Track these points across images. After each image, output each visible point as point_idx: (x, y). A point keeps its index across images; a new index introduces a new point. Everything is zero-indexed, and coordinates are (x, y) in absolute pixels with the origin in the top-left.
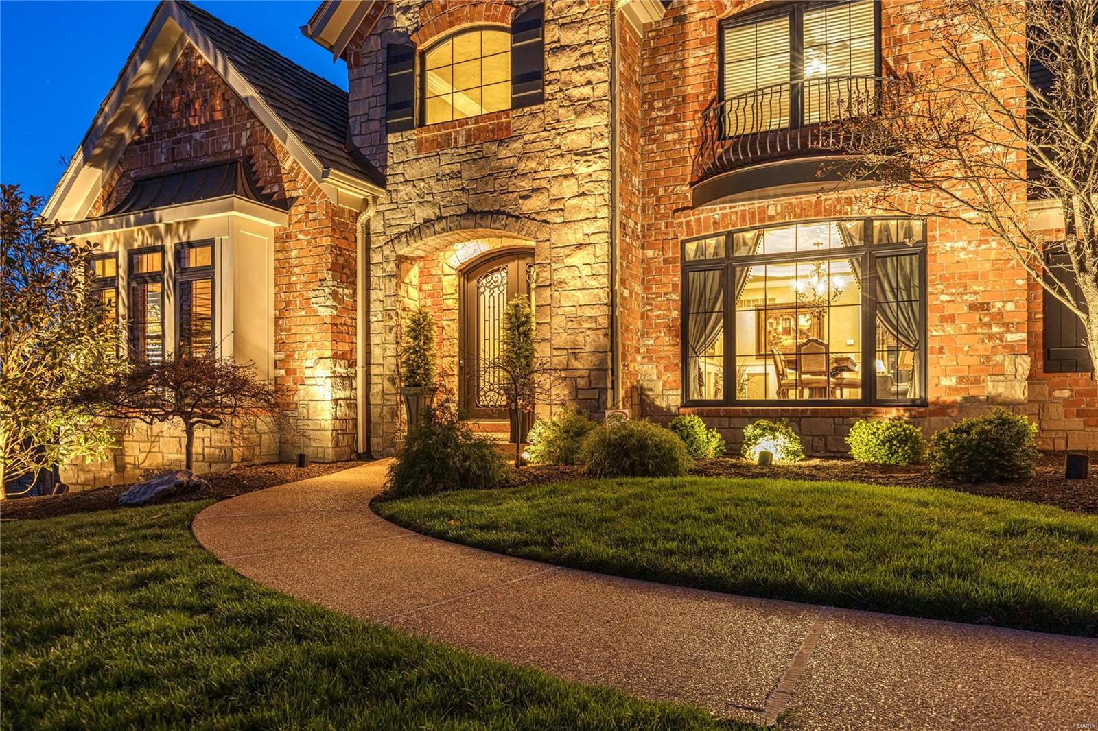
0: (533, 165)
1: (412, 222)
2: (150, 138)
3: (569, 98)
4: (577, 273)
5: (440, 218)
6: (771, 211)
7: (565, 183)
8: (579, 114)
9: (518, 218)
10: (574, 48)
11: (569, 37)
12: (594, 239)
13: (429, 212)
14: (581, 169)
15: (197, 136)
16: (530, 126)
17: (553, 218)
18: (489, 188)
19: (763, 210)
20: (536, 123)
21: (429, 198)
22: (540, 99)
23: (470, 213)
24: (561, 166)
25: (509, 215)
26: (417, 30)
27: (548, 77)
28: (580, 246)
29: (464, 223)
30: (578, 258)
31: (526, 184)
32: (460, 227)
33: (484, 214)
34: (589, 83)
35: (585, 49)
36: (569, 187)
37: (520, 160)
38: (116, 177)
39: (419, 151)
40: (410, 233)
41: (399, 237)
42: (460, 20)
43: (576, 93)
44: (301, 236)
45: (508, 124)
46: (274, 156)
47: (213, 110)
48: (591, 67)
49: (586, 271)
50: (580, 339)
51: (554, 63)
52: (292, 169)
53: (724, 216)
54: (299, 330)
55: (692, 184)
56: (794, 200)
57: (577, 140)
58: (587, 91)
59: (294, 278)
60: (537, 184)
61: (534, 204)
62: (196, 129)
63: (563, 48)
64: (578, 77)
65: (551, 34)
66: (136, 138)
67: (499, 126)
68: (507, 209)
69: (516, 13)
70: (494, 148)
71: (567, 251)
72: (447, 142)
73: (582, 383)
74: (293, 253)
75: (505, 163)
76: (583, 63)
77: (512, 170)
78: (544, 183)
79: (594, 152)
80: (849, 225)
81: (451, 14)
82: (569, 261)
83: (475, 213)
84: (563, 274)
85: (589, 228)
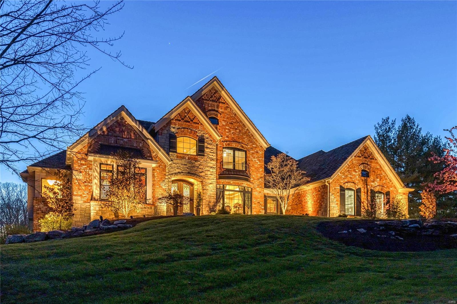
0: (202, 167)
1: (175, 172)
2: (108, 135)
3: (209, 157)
4: (210, 188)
5: (182, 172)
6: (231, 183)
7: (208, 172)
8: (211, 160)
9: (199, 176)
10: (210, 149)
11: (209, 146)
12: (213, 183)
13: (180, 171)
14: (211, 170)
15: (126, 140)
16: (201, 160)
17: (206, 177)
18: (193, 169)
19: (230, 182)
20: (203, 160)
21: (180, 168)
22: (204, 156)
23: (189, 173)
24: (207, 169)
25: (197, 175)
26: (176, 133)
27: (205, 152)
28: (211, 183)
29: (188, 174)
30: (211, 186)
31: (201, 170)
32: (187, 175)
33: (192, 174)
34: (213, 155)
35: (212, 149)
36: (209, 173)
37: (199, 165)
38: (93, 142)
39: (177, 158)
40: (175, 174)
41: (172, 174)
42: (187, 135)
43: (210, 156)
44: (157, 170)
45: (197, 158)
46: (150, 152)
47: (131, 135)
48: (213, 153)
49: (212, 188)
50: (211, 200)
51: (207, 150)
52: (155, 156)
53: (224, 182)
54: (157, 190)
55: (218, 175)
56: (235, 181)
57: (211, 165)
58: (212, 157)
59: (156, 179)
60: (203, 171)
61: (201, 174)
62: (125, 138)
63: (208, 148)
64: (210, 154)
65: (206, 144)
66: (102, 134)
67: (195, 158)
68: (197, 174)
69: (199, 138)
70: (194, 162)
71: (209, 184)
72: (184, 158)
73: (211, 207)
74: (156, 174)
75: (196, 165)
76: (211, 152)
77: (198, 167)
78: (204, 171)
79: (214, 168)
80: (240, 187)
81: (185, 133)
82: (209, 186)
83: (190, 173)
84: (207, 188)
85: (212, 181)
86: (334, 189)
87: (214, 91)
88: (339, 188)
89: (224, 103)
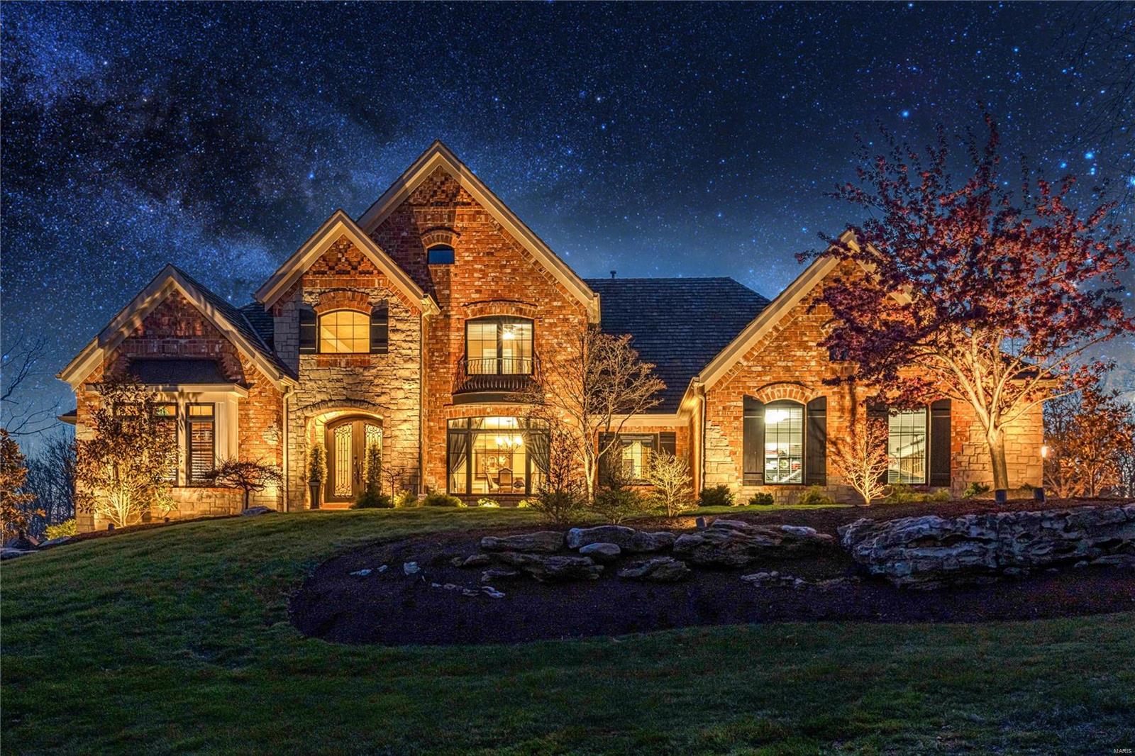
0: (382, 381)
1: (314, 400)
2: (145, 336)
3: (400, 354)
4: (404, 433)
5: (331, 400)
6: (488, 410)
7: (398, 392)
8: (405, 362)
9: (374, 405)
10: (403, 332)
11: (400, 326)
12: (412, 418)
13: (325, 397)
14: (406, 386)
15: (183, 341)
16: (379, 362)
17: (391, 406)
18: (358, 389)
19: (485, 410)
20: (384, 362)
21: (325, 390)
22: (386, 352)
23: (348, 400)
24: (396, 384)
25: (369, 403)
26: (317, 305)
27: (390, 342)
28: (405, 421)
29: (345, 404)
30: (405, 426)
31: (378, 390)
32: (342, 406)
33: (356, 401)
34: (410, 348)
35: (409, 333)
36: (400, 394)
37: (375, 378)
38: (115, 355)
39: (318, 366)
40: (314, 405)
41: (306, 407)
42: (342, 306)
43: (404, 352)
44: (256, 404)
45: (369, 361)
46: (239, 360)
47: (194, 328)
48: (411, 342)
49: (409, 432)
50: (405, 462)
51: (393, 337)
52: (250, 369)
53: (467, 410)
54: (255, 451)
55: (453, 394)
56: (498, 406)
57: (406, 374)
58: (409, 352)
59: (251, 425)
60: (384, 390)
61: (383, 399)
62: (181, 337)
63: (398, 330)
64: (404, 345)
65: (392, 323)
66: (133, 335)
67: (364, 361)
68: (368, 400)
69: (373, 310)
70: (361, 370)
71: (399, 422)
72: (335, 364)
73: (406, 482)
74: (251, 412)
75: (367, 378)
76: (407, 339)
77: (371, 382)
78: (388, 390)
79: (413, 380)
80: (521, 419)
81: (337, 302)
82: (400, 427)
83: (351, 400)
84: (397, 433)
85: (410, 413)
86: (720, 408)
87: (438, 180)
88: (741, 404)
89: (469, 204)
